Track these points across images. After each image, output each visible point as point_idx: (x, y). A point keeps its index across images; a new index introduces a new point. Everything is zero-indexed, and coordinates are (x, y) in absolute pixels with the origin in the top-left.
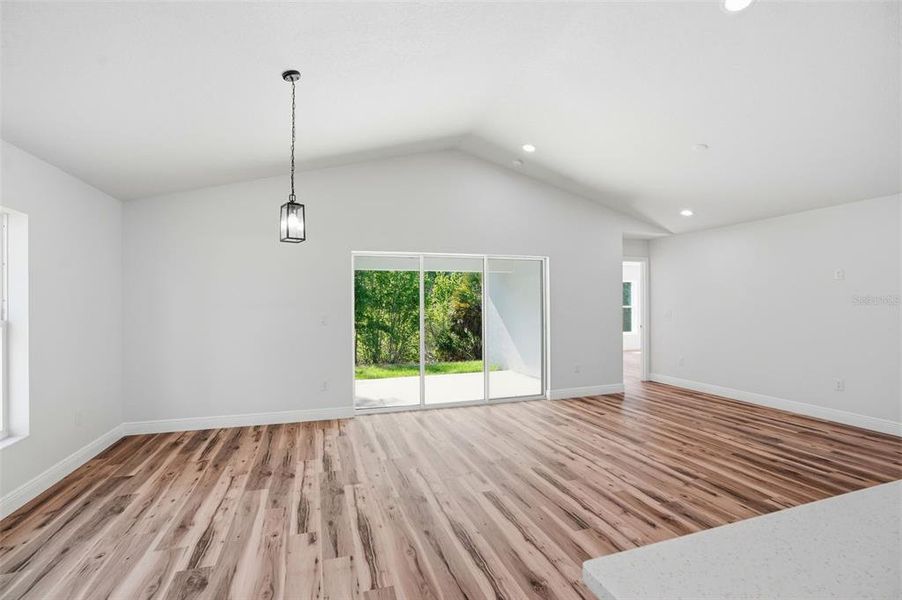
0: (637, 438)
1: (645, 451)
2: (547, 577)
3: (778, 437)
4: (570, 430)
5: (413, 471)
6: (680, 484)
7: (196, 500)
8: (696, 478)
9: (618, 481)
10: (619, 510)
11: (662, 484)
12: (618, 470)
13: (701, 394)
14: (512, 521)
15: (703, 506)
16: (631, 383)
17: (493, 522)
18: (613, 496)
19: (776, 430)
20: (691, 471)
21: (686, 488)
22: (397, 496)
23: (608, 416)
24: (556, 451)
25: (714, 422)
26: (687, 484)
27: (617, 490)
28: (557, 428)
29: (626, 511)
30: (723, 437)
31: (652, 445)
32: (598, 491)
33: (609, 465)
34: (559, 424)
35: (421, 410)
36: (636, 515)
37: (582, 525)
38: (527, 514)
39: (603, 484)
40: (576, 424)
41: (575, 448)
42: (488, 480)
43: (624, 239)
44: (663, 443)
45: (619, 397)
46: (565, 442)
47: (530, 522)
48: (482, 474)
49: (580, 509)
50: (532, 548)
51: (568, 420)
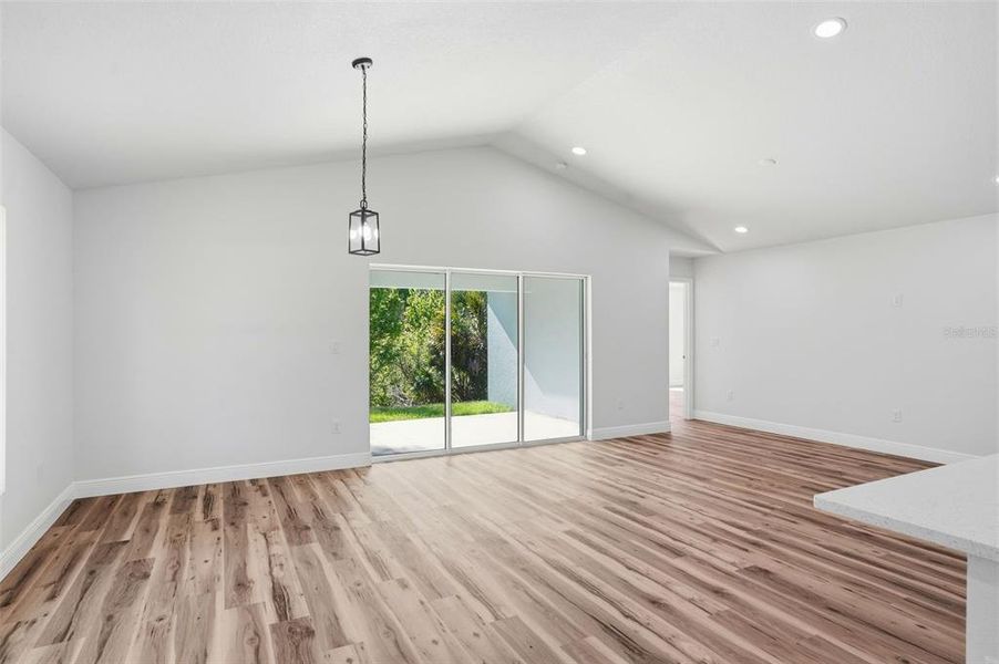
0: (702, 475)
1: (714, 488)
2: (661, 596)
3: (839, 470)
4: (628, 470)
5: (476, 516)
6: (758, 515)
7: (236, 558)
8: (772, 509)
9: (697, 514)
10: (709, 540)
11: (742, 515)
12: (694, 505)
13: (753, 431)
14: (606, 554)
15: (788, 532)
16: (675, 422)
17: (587, 556)
18: (699, 528)
19: (838, 464)
20: (767, 504)
21: (766, 518)
22: (472, 540)
23: (662, 455)
24: (623, 491)
25: (774, 458)
26: (766, 514)
27: (700, 522)
28: (612, 468)
29: (715, 540)
30: (789, 472)
31: (717, 480)
32: (681, 524)
33: (683, 502)
34: (613, 465)
35: (447, 455)
36: (725, 542)
37: (678, 554)
38: (618, 547)
39: (685, 519)
40: (632, 465)
41: (642, 488)
42: (562, 520)
43: (671, 257)
44: (729, 479)
45: (666, 436)
46: (629, 482)
47: (624, 553)
48: (554, 515)
49: (670, 540)
50: (637, 575)
51: (620, 460)
